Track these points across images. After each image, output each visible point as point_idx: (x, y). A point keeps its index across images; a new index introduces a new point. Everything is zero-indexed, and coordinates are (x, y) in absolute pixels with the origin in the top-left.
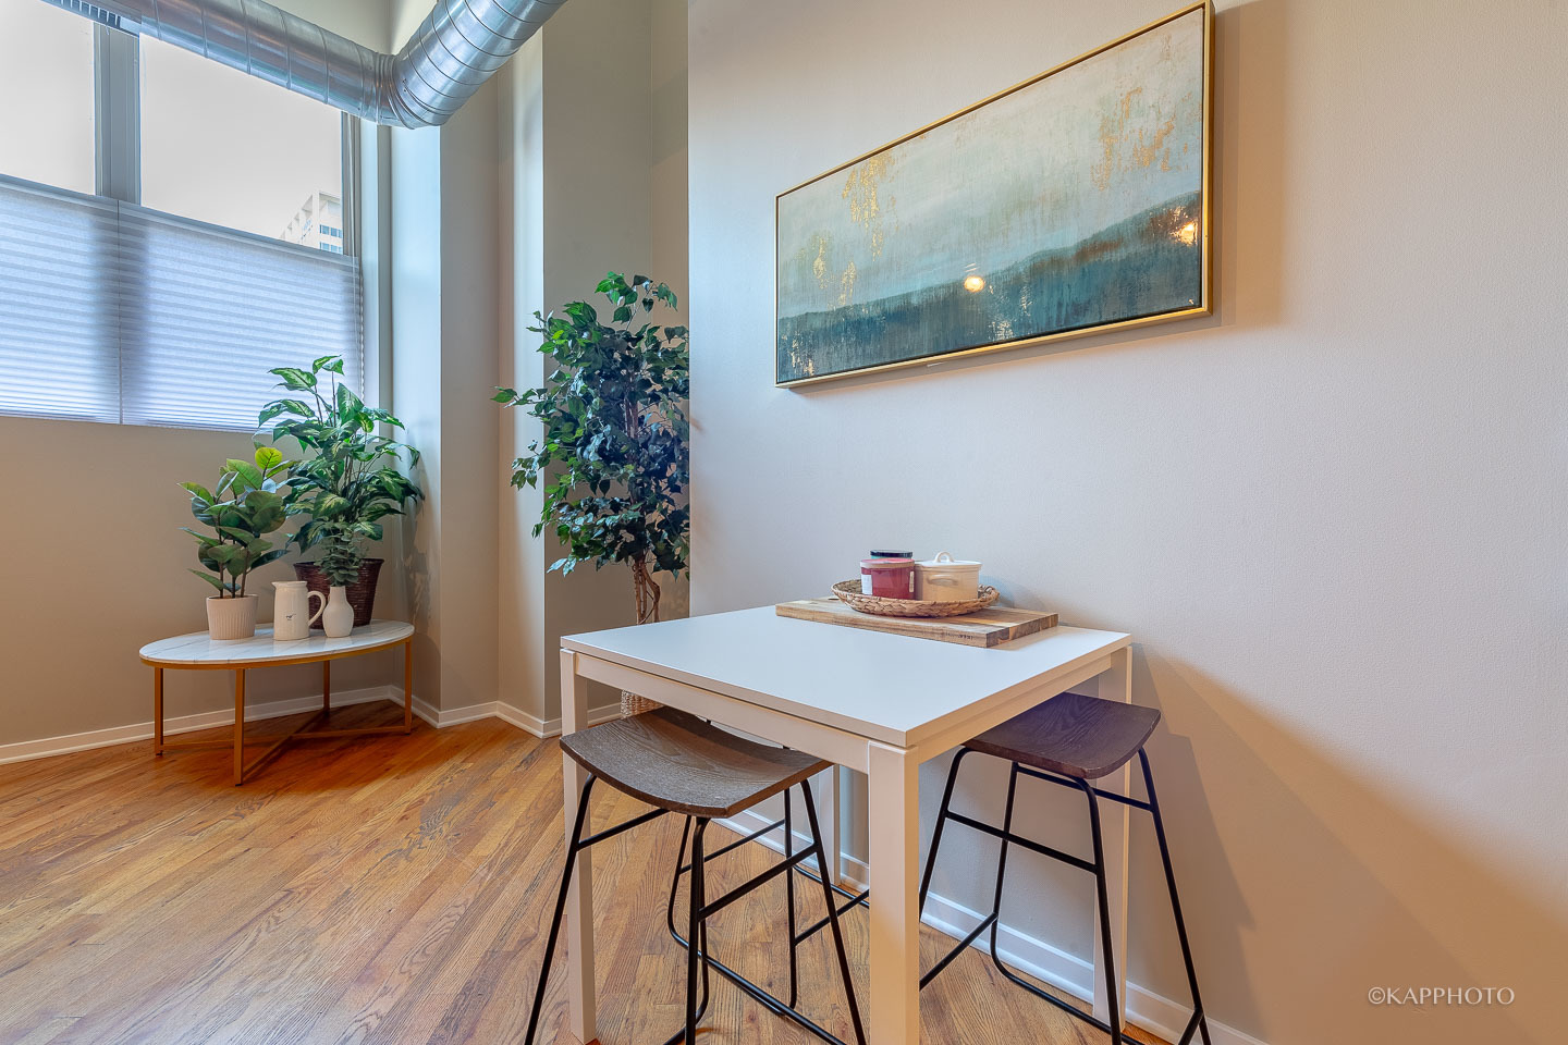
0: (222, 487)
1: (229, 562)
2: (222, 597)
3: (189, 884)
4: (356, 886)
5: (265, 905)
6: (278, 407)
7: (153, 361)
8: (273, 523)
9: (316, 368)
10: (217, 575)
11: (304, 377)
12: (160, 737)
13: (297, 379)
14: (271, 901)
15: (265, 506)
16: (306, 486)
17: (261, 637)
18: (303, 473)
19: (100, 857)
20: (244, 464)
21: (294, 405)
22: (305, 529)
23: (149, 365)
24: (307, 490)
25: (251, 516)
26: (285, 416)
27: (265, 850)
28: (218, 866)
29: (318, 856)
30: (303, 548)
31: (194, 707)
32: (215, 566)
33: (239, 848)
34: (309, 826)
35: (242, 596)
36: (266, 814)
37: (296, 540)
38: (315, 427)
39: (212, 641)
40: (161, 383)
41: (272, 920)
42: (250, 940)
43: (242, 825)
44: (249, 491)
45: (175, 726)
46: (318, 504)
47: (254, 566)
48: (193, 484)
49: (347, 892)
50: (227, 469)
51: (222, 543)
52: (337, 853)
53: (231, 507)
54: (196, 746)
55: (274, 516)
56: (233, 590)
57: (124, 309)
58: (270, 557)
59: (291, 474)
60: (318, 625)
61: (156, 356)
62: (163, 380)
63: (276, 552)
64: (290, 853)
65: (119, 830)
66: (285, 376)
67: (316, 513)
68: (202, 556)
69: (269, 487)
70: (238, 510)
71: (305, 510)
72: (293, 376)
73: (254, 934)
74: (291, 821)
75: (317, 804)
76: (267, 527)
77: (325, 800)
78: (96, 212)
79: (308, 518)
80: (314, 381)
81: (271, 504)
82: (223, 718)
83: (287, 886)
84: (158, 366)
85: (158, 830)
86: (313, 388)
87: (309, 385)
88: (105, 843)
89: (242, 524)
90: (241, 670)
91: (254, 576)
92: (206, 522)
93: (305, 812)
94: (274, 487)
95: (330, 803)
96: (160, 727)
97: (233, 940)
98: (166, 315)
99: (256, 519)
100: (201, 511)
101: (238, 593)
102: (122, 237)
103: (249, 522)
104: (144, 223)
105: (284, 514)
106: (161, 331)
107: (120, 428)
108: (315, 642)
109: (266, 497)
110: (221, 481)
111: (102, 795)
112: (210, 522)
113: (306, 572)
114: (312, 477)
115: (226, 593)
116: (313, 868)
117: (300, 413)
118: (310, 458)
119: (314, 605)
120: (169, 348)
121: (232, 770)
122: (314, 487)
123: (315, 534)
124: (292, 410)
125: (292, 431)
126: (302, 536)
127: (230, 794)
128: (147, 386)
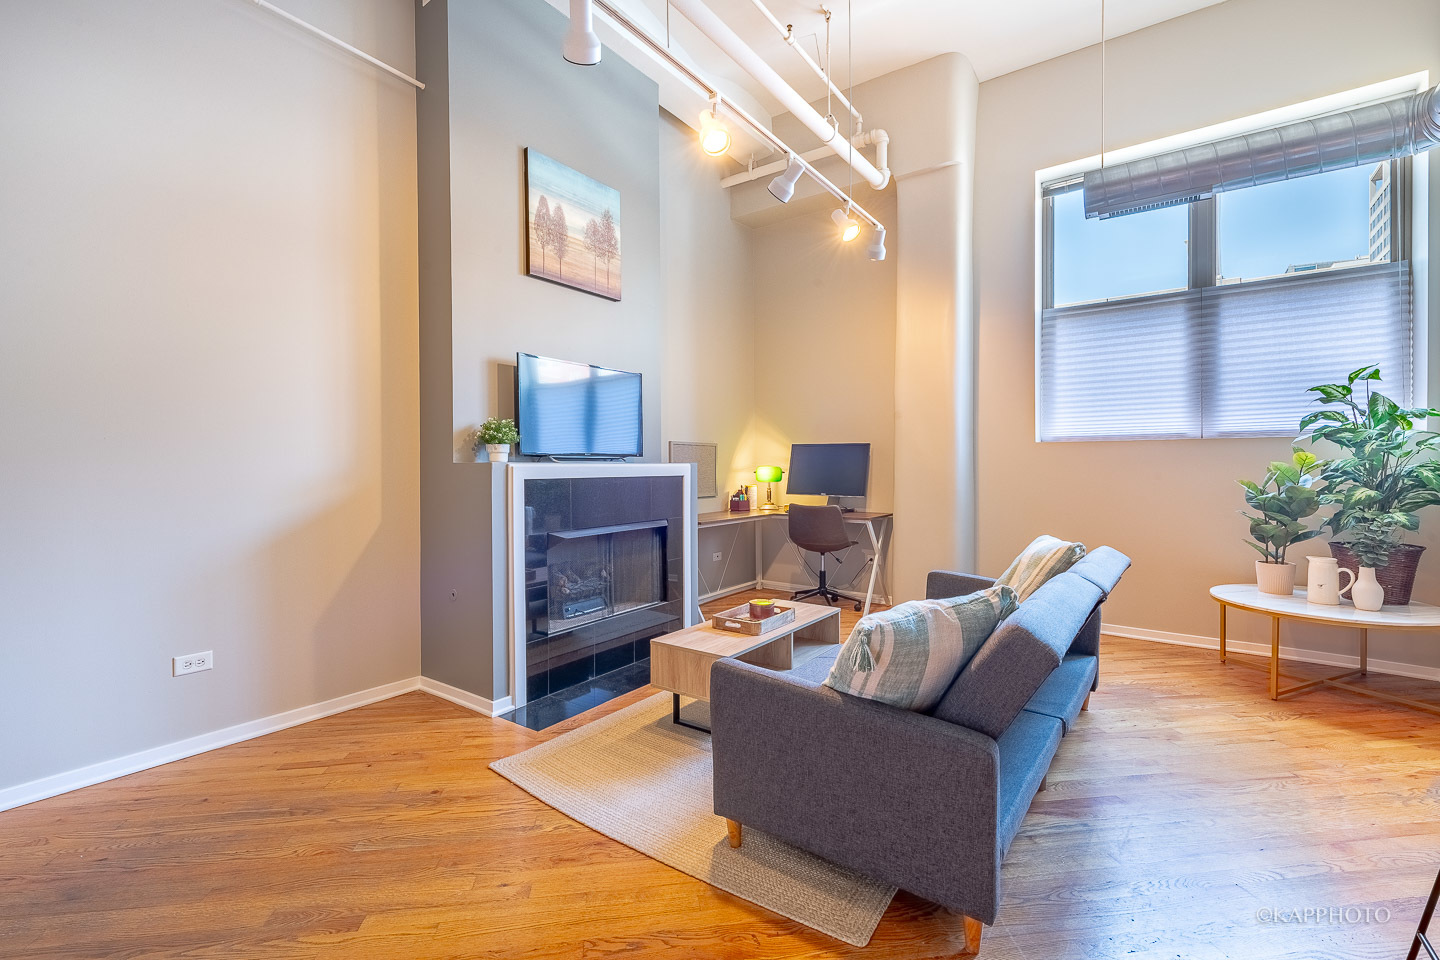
0: (1267, 482)
1: (1273, 536)
2: (1267, 562)
3: (1231, 742)
4: (1349, 797)
5: (1277, 775)
6: (1316, 416)
7: (1222, 391)
8: (1308, 510)
9: (1351, 380)
10: (1263, 546)
11: (1340, 390)
12: (1224, 651)
13: (1333, 391)
14: (1282, 775)
15: (1302, 497)
16: (1339, 480)
17: (1297, 597)
18: (1336, 470)
19: (1184, 706)
20: (1284, 465)
21: (1329, 414)
22: (1338, 516)
23: (1221, 394)
24: (1341, 482)
25: (1289, 504)
26: (1321, 423)
27: (1284, 746)
28: (1252, 741)
29: (1324, 767)
30: (1335, 532)
31: (1249, 637)
32: (1262, 539)
33: (1268, 737)
34: (1322, 746)
35: (1282, 563)
36: (1290, 726)
37: (1328, 524)
38: (1349, 430)
39: (1260, 593)
40: (1227, 405)
41: (1281, 785)
42: (1264, 787)
43: (1272, 725)
44: (1289, 484)
45: (1233, 646)
46: (1349, 497)
47: (1292, 542)
48: (1246, 481)
49: (1340, 797)
50: (1271, 468)
51: (1267, 523)
52: (1341, 772)
53: (1273, 497)
54: (1245, 663)
55: (1309, 504)
56: (1276, 557)
57: (1204, 359)
58: (1306, 536)
59: (1323, 472)
60: (1348, 596)
61: (1225, 387)
62: (1229, 402)
63: (1312, 532)
64: (1303, 755)
65: (1195, 696)
66: (1323, 391)
67: (1348, 504)
68: (1253, 531)
69: (1305, 481)
70: (1279, 500)
71: (1337, 501)
72: (1329, 390)
73: (1267, 785)
74: (1309, 737)
75: (1333, 735)
76: (1304, 514)
77: (1341, 735)
78: (1189, 301)
79: (1340, 507)
80: (1349, 391)
81: (1305, 495)
82: (1264, 650)
83: (1295, 772)
84: (1226, 393)
85: (1217, 705)
86: (1348, 397)
87: (1345, 396)
88: (1187, 700)
89: (1282, 511)
90: (1277, 617)
91: (1292, 550)
92: (1255, 507)
93: (1322, 736)
94: (1310, 482)
95: (1345, 739)
96: (1223, 644)
97: (1253, 782)
98: (1232, 357)
99: (1294, 506)
100: (1251, 499)
101: (1280, 560)
102: (1204, 312)
103: (1287, 509)
104: (1218, 297)
105: (1318, 504)
106: (1228, 369)
107: (1202, 440)
108: (1344, 610)
109: (1301, 491)
110: (1266, 479)
111: (1187, 674)
112: (1258, 507)
113: (1339, 551)
114: (1345, 473)
115: (1270, 559)
116: (1318, 772)
117: (1335, 420)
118: (1344, 457)
119: (1344, 579)
120: (1233, 379)
121: (1270, 688)
122: (1346, 480)
123: (1348, 520)
124: (1327, 417)
125: (1327, 436)
126: (1336, 522)
127: (1266, 703)
128: (1219, 409)
